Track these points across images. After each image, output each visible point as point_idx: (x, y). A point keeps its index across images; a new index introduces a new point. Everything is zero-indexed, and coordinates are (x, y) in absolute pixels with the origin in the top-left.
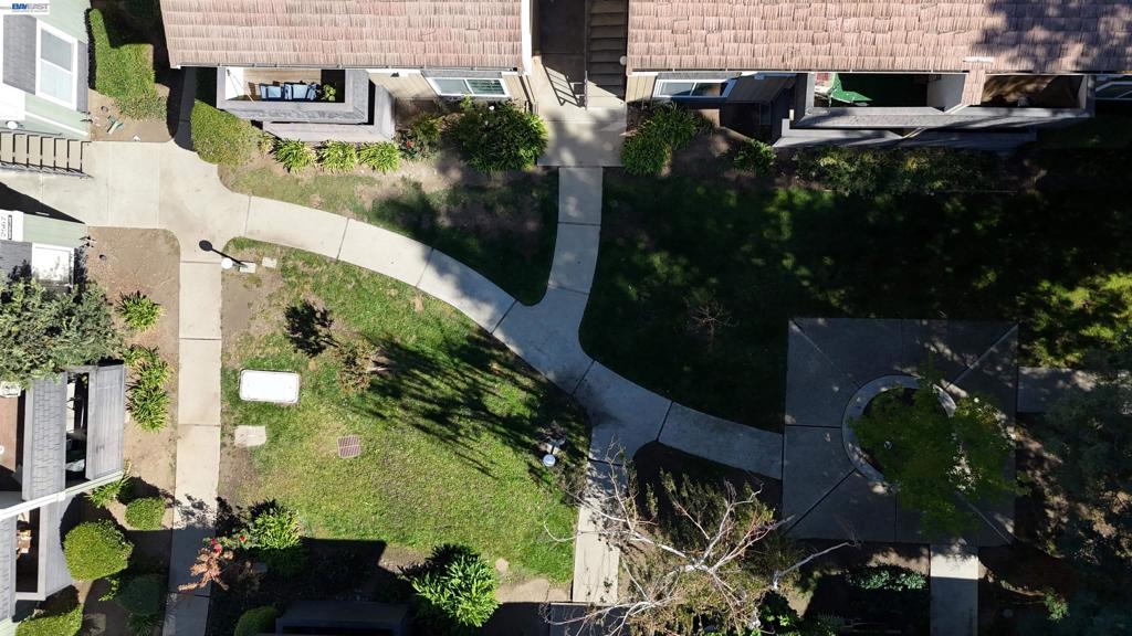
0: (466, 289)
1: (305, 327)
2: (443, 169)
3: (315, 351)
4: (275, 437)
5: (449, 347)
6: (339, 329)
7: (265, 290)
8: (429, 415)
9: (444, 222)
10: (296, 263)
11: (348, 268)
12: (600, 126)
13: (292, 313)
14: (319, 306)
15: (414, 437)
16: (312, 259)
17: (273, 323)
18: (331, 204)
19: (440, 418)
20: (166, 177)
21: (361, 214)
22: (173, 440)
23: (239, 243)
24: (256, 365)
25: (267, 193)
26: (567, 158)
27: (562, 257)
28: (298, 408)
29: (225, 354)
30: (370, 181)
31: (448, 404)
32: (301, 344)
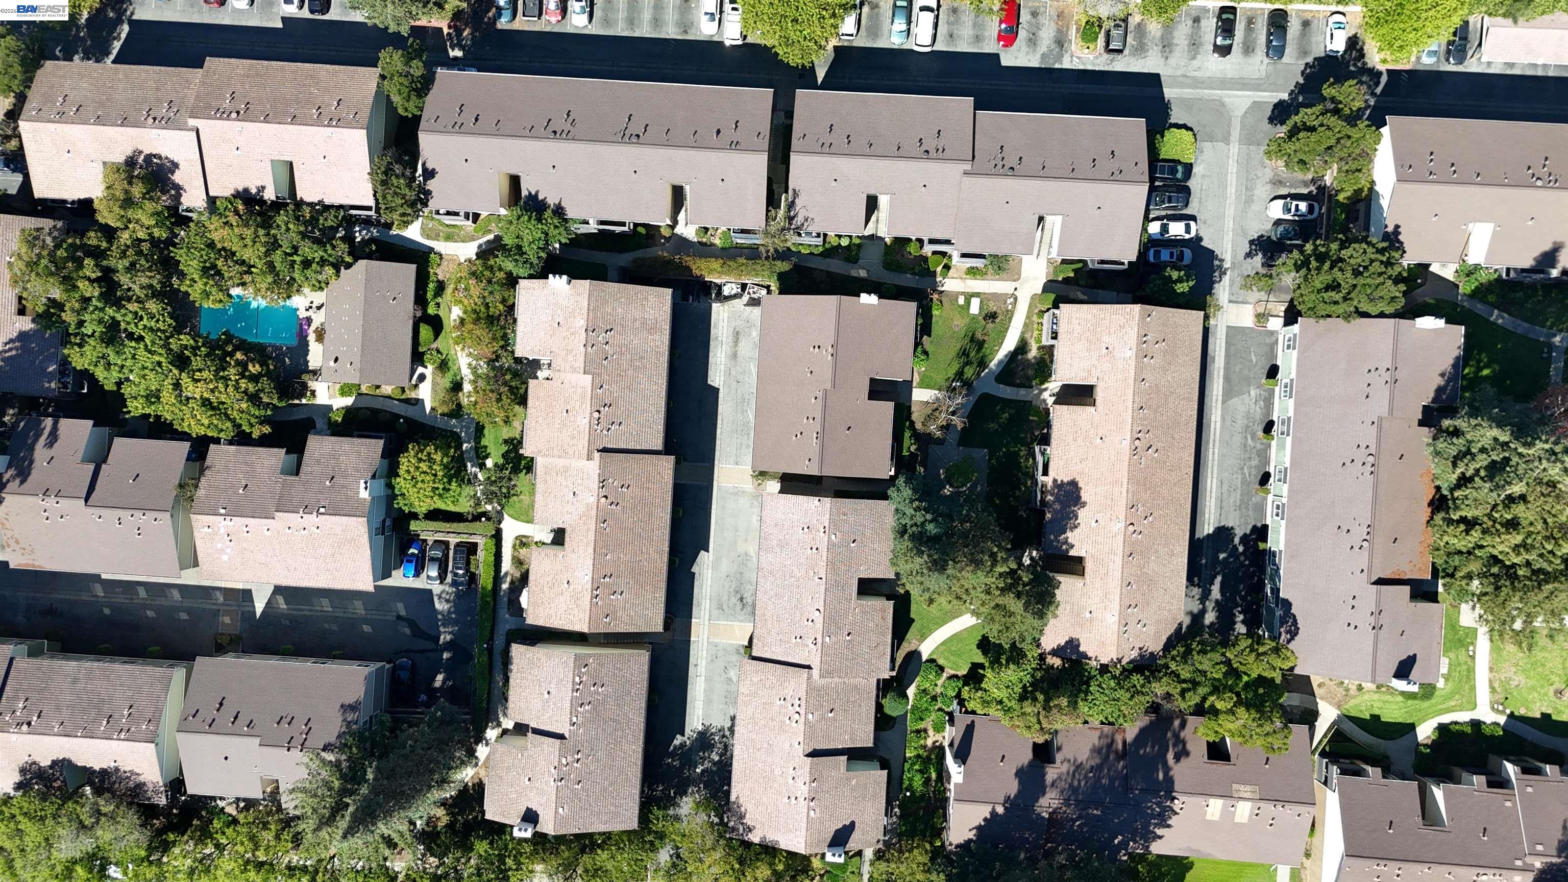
0: (1000, 362)
1: (992, 316)
2: (1035, 358)
3: (985, 319)
4: (960, 306)
5: (984, 357)
6: (990, 326)
7: (1002, 306)
8: (965, 350)
9: (1020, 357)
10: (1009, 315)
11: (1008, 329)
12: (1044, 401)
13: (995, 313)
14: (997, 321)
15: (959, 346)
16: (1010, 319)
17: (993, 307)
18: (1025, 325)
19: (964, 353)
20: (1036, 279)
21: (1023, 333)
22: (961, 278)
23: (1016, 299)
24: (981, 302)
25: (1030, 307)
26: (1036, 392)
27: (1009, 389)
28: (969, 314)
29: (985, 294)
30: (1031, 337)
31: (968, 356)
32: (986, 315)
